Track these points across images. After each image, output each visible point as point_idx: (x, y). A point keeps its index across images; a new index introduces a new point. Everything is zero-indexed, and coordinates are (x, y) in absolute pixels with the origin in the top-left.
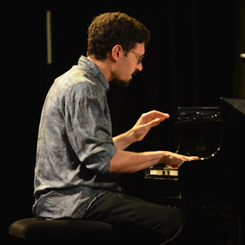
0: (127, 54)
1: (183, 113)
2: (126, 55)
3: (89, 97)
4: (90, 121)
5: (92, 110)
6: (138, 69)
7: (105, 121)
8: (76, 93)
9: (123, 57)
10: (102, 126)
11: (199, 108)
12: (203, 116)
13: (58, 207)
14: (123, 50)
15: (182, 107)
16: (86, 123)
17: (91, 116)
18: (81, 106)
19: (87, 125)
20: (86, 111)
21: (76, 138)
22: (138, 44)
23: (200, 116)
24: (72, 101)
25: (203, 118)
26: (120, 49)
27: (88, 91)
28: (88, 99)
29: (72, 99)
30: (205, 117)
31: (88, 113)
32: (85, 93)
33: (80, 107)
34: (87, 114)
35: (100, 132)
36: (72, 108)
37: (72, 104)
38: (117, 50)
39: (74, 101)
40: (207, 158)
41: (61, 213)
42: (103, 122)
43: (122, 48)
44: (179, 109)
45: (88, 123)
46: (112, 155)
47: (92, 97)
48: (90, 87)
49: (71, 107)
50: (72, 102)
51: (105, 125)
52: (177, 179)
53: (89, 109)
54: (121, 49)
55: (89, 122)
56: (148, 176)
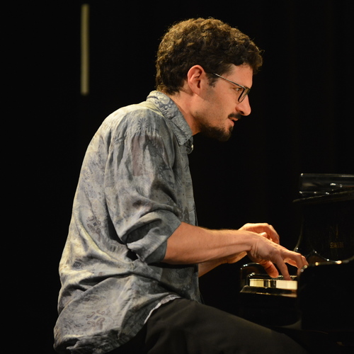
0: (213, 81)
1: (308, 185)
2: (212, 84)
3: (149, 134)
4: (145, 171)
5: (151, 155)
6: (242, 112)
7: (170, 176)
8: (129, 125)
9: (207, 86)
10: (164, 182)
11: (336, 175)
12: (342, 189)
13: (97, 317)
14: (207, 76)
15: (306, 174)
16: (138, 175)
17: (148, 163)
18: (134, 146)
19: (139, 178)
20: (142, 155)
21: (117, 198)
22: (233, 66)
23: (337, 189)
24: (120, 136)
25: (341, 193)
26: (200, 72)
27: (149, 125)
28: (147, 137)
29: (121, 134)
30: (346, 192)
31: (144, 157)
32: (144, 126)
33: (132, 147)
34: (142, 159)
35: (160, 193)
36: (119, 147)
37: (120, 141)
38: (196, 74)
39: (124, 138)
40: (346, 261)
41: (101, 325)
42: (167, 178)
43: (205, 71)
44: (302, 178)
45: (142, 175)
46: (172, 230)
47: (154, 135)
48: (153, 119)
49: (119, 145)
50: (121, 138)
51: (170, 183)
52: (294, 296)
53: (147, 152)
54: (204, 73)
55: (143, 172)
56: (246, 289)
